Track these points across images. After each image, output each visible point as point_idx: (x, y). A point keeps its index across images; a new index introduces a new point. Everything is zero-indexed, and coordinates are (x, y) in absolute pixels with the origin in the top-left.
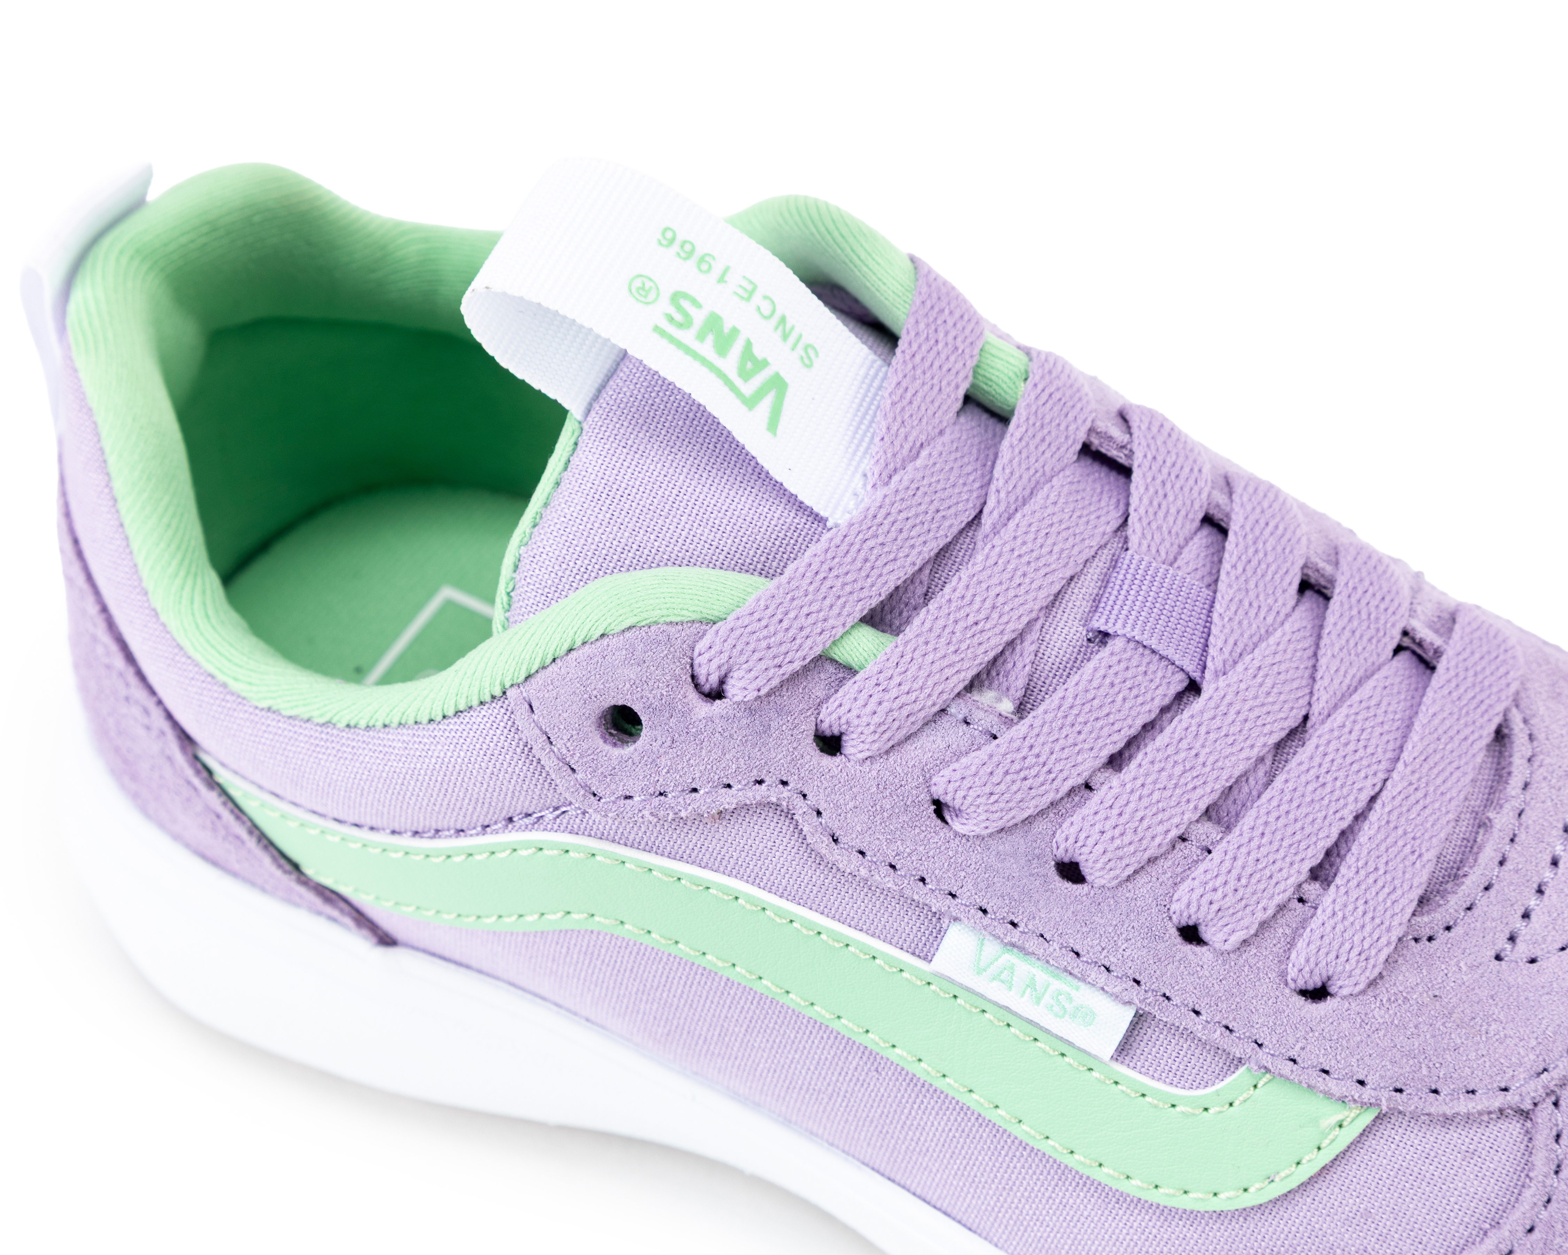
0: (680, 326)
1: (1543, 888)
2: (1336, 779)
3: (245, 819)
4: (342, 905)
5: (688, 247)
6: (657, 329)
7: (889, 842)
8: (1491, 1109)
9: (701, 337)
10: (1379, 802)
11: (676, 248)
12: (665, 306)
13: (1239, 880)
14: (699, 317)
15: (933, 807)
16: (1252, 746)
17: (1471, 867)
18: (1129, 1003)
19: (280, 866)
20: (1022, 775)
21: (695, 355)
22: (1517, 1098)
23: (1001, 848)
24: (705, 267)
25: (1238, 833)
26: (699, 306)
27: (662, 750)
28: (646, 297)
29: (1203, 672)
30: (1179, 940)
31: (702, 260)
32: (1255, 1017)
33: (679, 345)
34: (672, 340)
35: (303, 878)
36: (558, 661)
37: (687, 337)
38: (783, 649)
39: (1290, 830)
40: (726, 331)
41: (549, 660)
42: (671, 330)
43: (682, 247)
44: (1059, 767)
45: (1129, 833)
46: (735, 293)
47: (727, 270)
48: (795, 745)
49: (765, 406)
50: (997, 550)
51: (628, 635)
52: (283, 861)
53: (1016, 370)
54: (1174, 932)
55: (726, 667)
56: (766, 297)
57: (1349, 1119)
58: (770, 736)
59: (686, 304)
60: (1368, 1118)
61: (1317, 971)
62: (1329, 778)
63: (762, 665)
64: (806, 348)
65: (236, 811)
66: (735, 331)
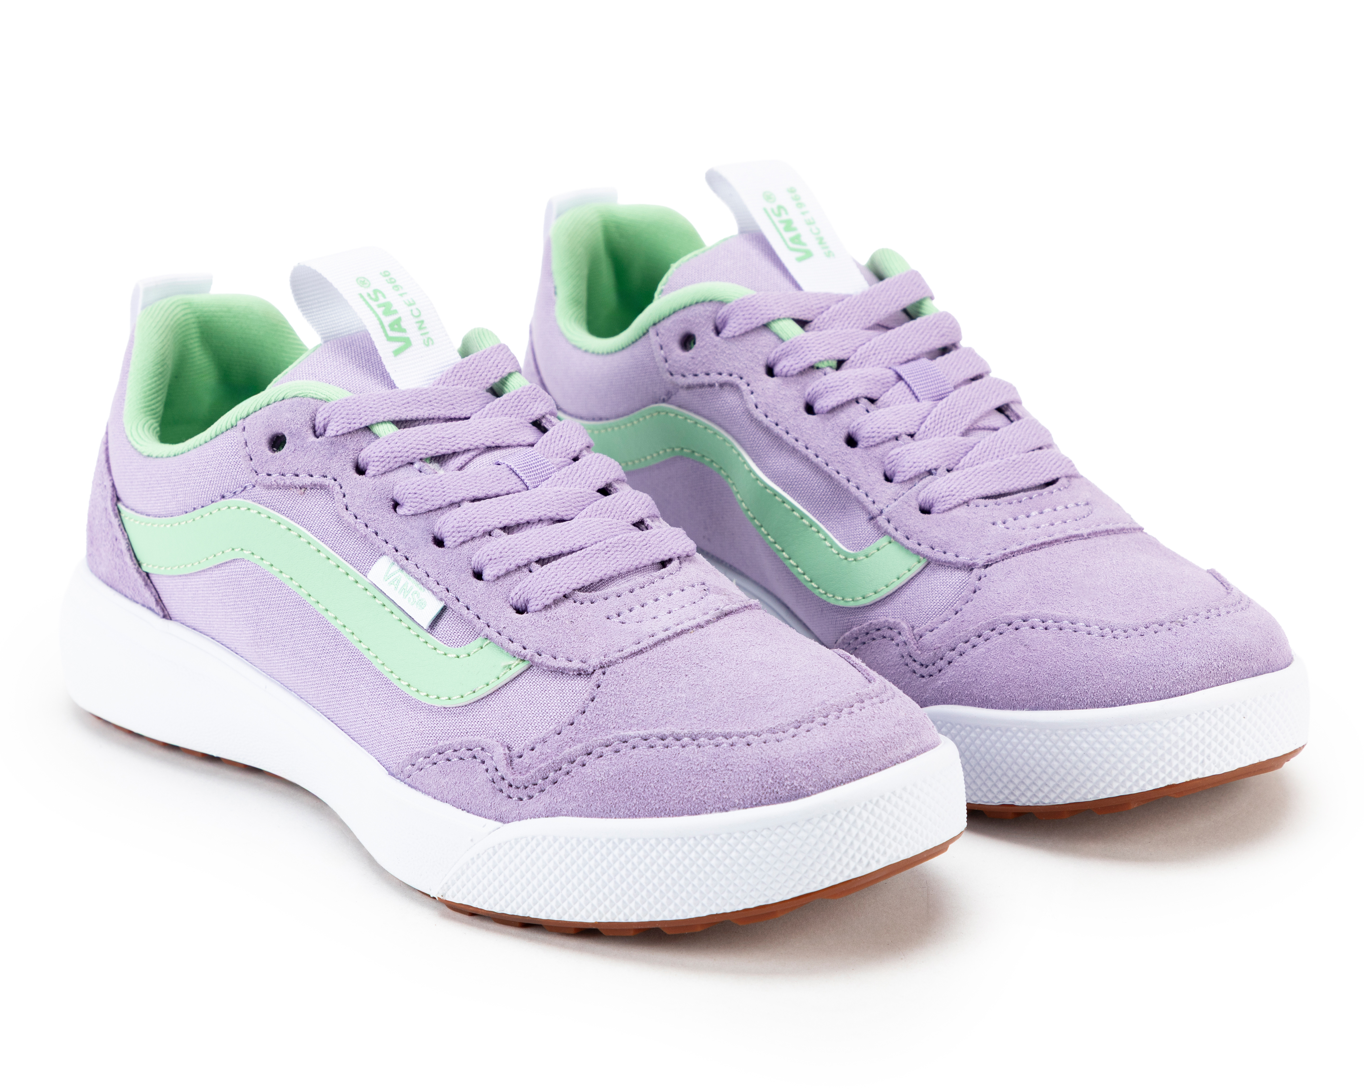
0: (371, 298)
3: (126, 534)
4: (153, 590)
7: (369, 513)
8: (575, 668)
9: (379, 306)
10: (585, 549)
12: (369, 290)
13: (504, 549)
14: (382, 300)
15: (392, 503)
18: (441, 599)
19: (132, 561)
20: (432, 489)
21: (374, 312)
22: (587, 666)
23: (413, 524)
25: (513, 537)
26: (385, 297)
27: (289, 453)
28: (362, 284)
30: (472, 575)
32: (491, 613)
33: (370, 306)
34: (367, 303)
35: (140, 569)
36: (262, 409)
38: (353, 417)
40: (392, 309)
41: (258, 408)
42: (367, 298)
44: (449, 491)
45: (466, 521)
48: (345, 463)
49: (396, 345)
51: (294, 399)
52: (134, 558)
54: (471, 571)
55: (327, 419)
56: (417, 309)
57: (515, 664)
58: (336, 456)
59: (379, 295)
60: (523, 666)
61: (523, 596)
63: (342, 421)
64: (429, 338)
65: (123, 530)
66: (396, 312)
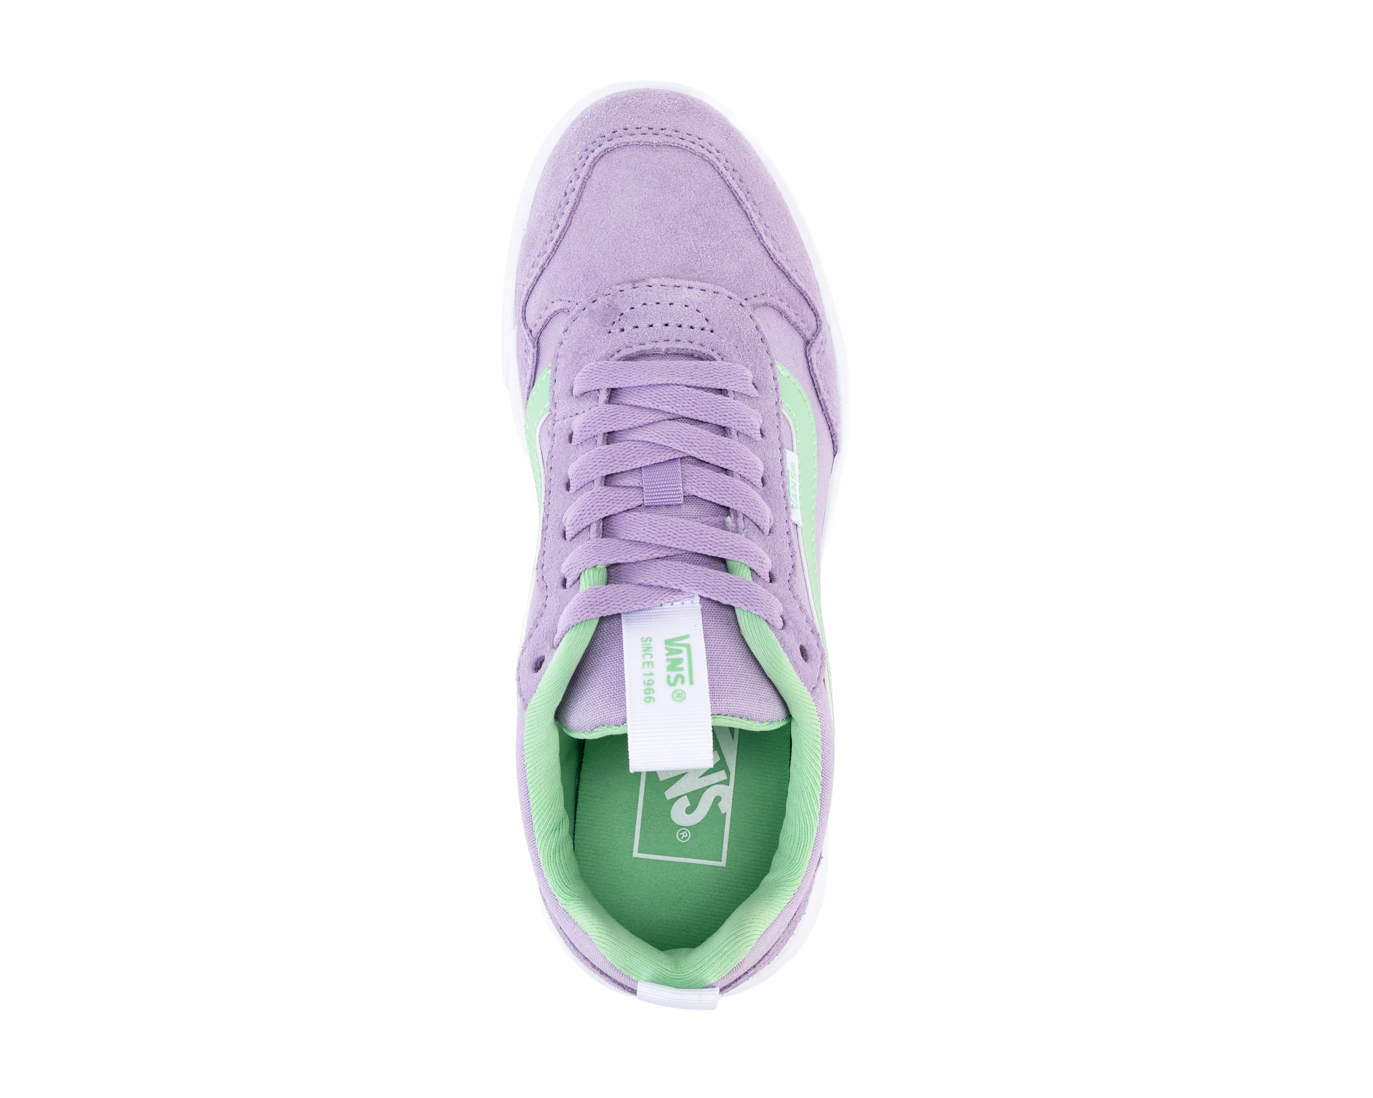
0: (682, 677)
1: (679, 325)
2: (690, 400)
5: (647, 692)
6: (691, 682)
9: (682, 669)
10: (688, 384)
11: (651, 695)
12: (679, 686)
14: (673, 675)
16: (697, 430)
17: (687, 349)
21: (690, 667)
24: (650, 682)
25: (729, 424)
26: (669, 676)
28: (682, 694)
29: (677, 459)
31: (648, 684)
33: (691, 673)
34: (691, 676)
37: (685, 673)
39: (718, 408)
42: (687, 678)
43: (649, 693)
46: (653, 667)
47: (645, 675)
50: (678, 543)
53: (595, 572)
59: (673, 680)
62: (691, 402)
66: (668, 660)
